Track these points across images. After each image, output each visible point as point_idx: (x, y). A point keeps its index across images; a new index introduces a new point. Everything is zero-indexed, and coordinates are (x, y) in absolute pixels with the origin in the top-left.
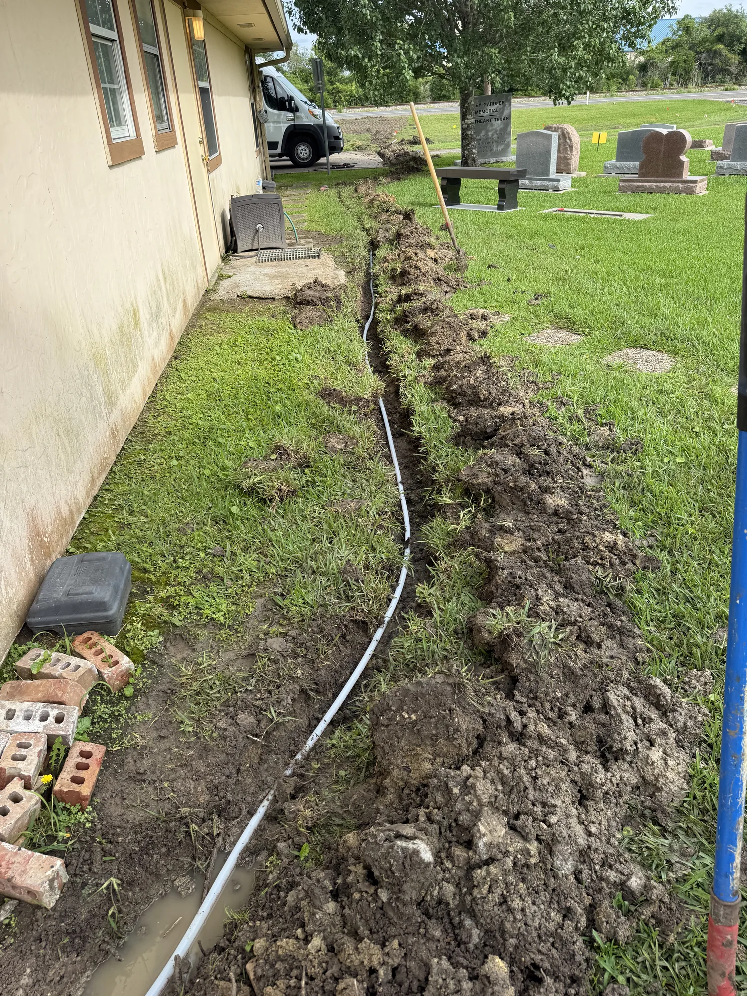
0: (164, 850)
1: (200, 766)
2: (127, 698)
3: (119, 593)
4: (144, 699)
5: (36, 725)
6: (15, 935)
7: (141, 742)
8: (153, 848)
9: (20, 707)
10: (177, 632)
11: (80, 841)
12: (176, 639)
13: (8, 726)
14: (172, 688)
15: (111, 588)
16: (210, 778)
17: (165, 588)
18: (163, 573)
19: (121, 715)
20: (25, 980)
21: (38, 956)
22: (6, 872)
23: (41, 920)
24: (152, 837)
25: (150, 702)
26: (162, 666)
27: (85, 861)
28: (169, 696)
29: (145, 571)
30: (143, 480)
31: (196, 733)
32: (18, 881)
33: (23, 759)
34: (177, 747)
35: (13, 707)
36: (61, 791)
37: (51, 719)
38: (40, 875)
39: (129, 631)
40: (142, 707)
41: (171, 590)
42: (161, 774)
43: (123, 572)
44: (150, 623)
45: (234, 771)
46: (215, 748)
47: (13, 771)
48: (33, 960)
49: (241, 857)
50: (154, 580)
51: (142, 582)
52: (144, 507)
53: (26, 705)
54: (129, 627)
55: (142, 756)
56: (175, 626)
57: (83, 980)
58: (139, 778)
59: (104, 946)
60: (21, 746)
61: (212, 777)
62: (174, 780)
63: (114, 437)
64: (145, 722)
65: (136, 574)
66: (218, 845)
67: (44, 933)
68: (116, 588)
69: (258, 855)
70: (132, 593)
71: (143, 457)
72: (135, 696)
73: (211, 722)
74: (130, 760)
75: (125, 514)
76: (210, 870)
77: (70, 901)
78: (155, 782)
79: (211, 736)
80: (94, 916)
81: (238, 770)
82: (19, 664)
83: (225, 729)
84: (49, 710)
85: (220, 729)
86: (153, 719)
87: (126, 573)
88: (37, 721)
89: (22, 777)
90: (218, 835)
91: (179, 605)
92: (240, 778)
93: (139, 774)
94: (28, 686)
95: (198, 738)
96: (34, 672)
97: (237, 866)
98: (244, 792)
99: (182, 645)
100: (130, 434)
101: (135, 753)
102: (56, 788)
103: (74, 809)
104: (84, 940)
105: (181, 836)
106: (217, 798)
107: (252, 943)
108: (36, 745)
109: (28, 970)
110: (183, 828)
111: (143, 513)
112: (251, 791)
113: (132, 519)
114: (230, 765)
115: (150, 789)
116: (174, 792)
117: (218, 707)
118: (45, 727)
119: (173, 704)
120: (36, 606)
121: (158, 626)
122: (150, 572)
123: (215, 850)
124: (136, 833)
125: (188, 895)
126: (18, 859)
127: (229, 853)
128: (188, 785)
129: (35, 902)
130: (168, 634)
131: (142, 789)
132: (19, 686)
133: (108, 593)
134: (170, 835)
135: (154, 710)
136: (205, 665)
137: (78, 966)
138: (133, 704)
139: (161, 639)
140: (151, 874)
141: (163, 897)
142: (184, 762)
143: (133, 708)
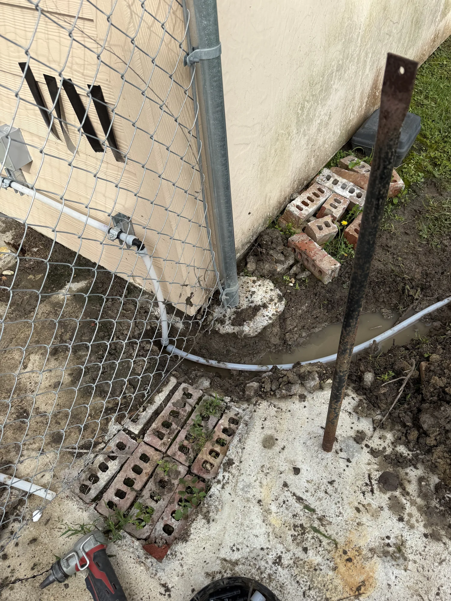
0: (388, 289)
1: (423, 259)
2: (393, 204)
3: (410, 141)
4: (402, 209)
5: (346, 194)
6: (306, 287)
7: (393, 230)
8: (383, 285)
9: (342, 180)
10: (434, 180)
11: (347, 263)
12: (431, 184)
13: (333, 187)
14: (421, 210)
15: (408, 135)
16: (425, 268)
17: (434, 151)
18: (436, 142)
19: (387, 212)
20: (304, 308)
21: (312, 301)
22: (313, 256)
23: (320, 287)
24: (385, 279)
25: (405, 212)
26: (418, 196)
27: (347, 272)
28: (418, 214)
29: (425, 136)
30: (441, 78)
31: (428, 240)
32: (317, 262)
33: (336, 207)
34: (413, 243)
35: (338, 179)
36: (348, 233)
37: (355, 194)
38: (328, 265)
39: (405, 168)
40: (400, 213)
41: (438, 154)
42: (399, 252)
43: (416, 130)
44: (419, 167)
45: (441, 271)
46: (435, 254)
47: (328, 212)
48: (310, 302)
49: (425, 317)
50: (429, 144)
51: (421, 143)
52: (436, 96)
53: (344, 181)
54: (406, 166)
55: (392, 238)
56: (434, 176)
57: (323, 325)
58: (386, 248)
59: (339, 316)
60: (336, 200)
61: (427, 268)
62: (405, 259)
63: (434, 41)
64: (399, 222)
65: (419, 137)
66: (415, 304)
67: (318, 293)
68: (410, 137)
69: (434, 321)
70: (412, 147)
71: (445, 63)
72: (398, 205)
73: (439, 239)
74: (384, 236)
75: (422, 97)
76: (405, 313)
77: (335, 286)
78: (394, 254)
79: (436, 246)
80: (342, 300)
81: (442, 273)
82: (342, 160)
83: (446, 246)
84: (356, 189)
85: (444, 244)
86: (404, 222)
87: (417, 131)
88: (347, 192)
89: (333, 216)
90: (417, 299)
91: (440, 165)
92: (441, 278)
93: (387, 246)
94: (346, 173)
95: (428, 244)
96: (350, 167)
97: (420, 320)
98: (439, 287)
99: (433, 189)
100: (442, 45)
101: (388, 235)
102: (347, 230)
103: (350, 246)
104: (333, 307)
105: (400, 288)
106: (425, 280)
107: (430, 354)
108: (343, 204)
109: (307, 305)
110: (402, 284)
111: (434, 100)
112: (443, 288)
113: (426, 102)
114: (440, 267)
115: (390, 257)
116: (403, 264)
117: (446, 233)
118: (351, 196)
119: (418, 219)
120: (361, 131)
121: (424, 172)
122: (427, 138)
123: (412, 306)
124: (378, 273)
125: (387, 319)
126: (320, 253)
127: (417, 312)
128: (412, 265)
129: (320, 278)
130: (428, 179)
131: (386, 254)
132: (340, 171)
133: (406, 138)
134: (394, 284)
135: (406, 217)
136: (446, 206)
137: (325, 317)
138: (395, 209)
139: (423, 180)
140: (374, 298)
141: (373, 312)
142: (415, 252)
143: (395, 211)
